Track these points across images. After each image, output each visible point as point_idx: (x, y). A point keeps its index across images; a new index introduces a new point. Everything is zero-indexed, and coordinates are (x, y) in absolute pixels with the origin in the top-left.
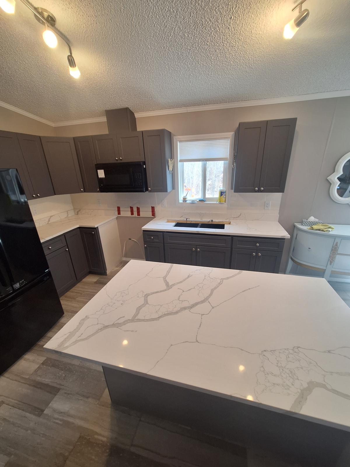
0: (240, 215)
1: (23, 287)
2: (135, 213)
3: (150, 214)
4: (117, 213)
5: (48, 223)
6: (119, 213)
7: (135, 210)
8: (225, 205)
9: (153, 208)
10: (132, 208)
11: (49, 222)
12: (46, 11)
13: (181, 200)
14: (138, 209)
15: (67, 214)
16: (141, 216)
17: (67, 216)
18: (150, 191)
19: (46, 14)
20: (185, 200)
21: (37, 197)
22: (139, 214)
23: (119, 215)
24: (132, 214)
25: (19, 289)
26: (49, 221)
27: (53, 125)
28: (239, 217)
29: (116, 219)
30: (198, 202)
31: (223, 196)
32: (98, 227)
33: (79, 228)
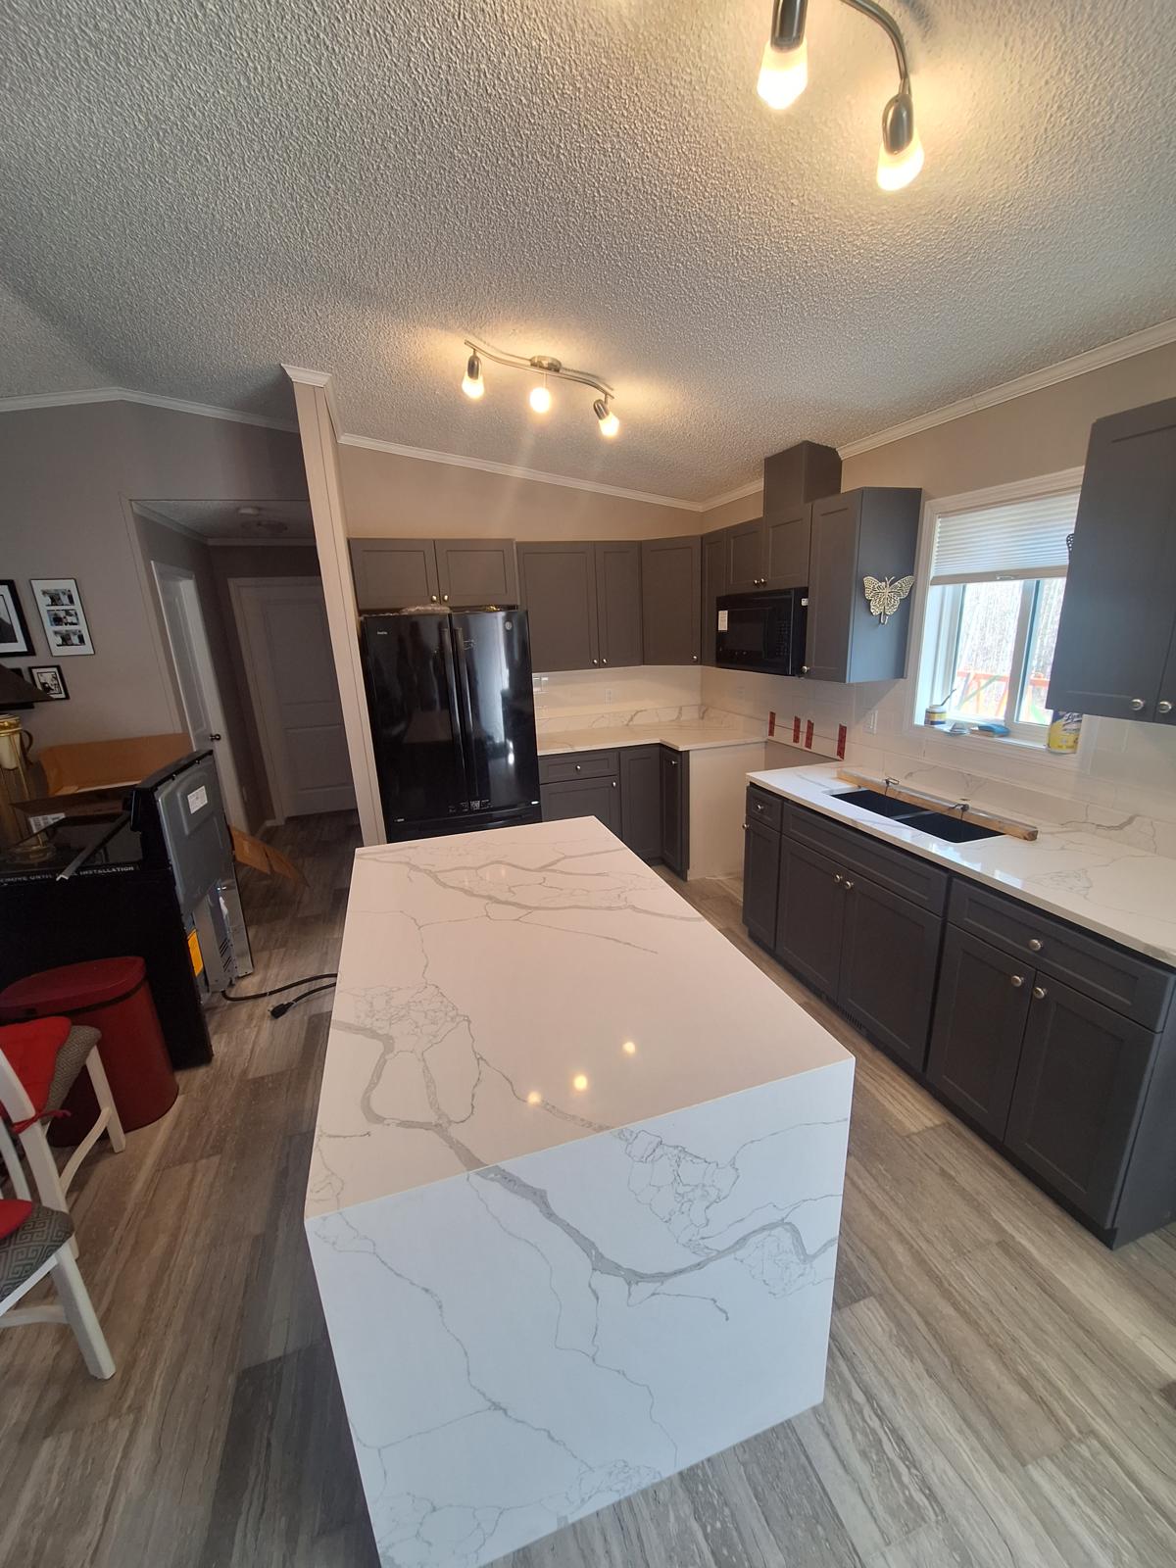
0: (1130, 820)
1: (484, 811)
2: (803, 737)
3: (831, 748)
4: (767, 728)
5: (627, 725)
6: (771, 733)
7: (804, 727)
8: (1072, 762)
9: (843, 731)
10: (797, 721)
11: (631, 723)
12: (544, 358)
13: (920, 719)
14: (810, 726)
15: (680, 713)
16: (814, 749)
17: (678, 718)
18: (809, 675)
19: (545, 363)
20: (931, 718)
21: (600, 665)
22: (809, 745)
23: (771, 737)
24: (796, 739)
25: (478, 811)
26: (632, 719)
27: (699, 508)
28: (1121, 827)
29: (763, 745)
30: (973, 732)
31: (1062, 722)
32: (688, 751)
33: (660, 745)
